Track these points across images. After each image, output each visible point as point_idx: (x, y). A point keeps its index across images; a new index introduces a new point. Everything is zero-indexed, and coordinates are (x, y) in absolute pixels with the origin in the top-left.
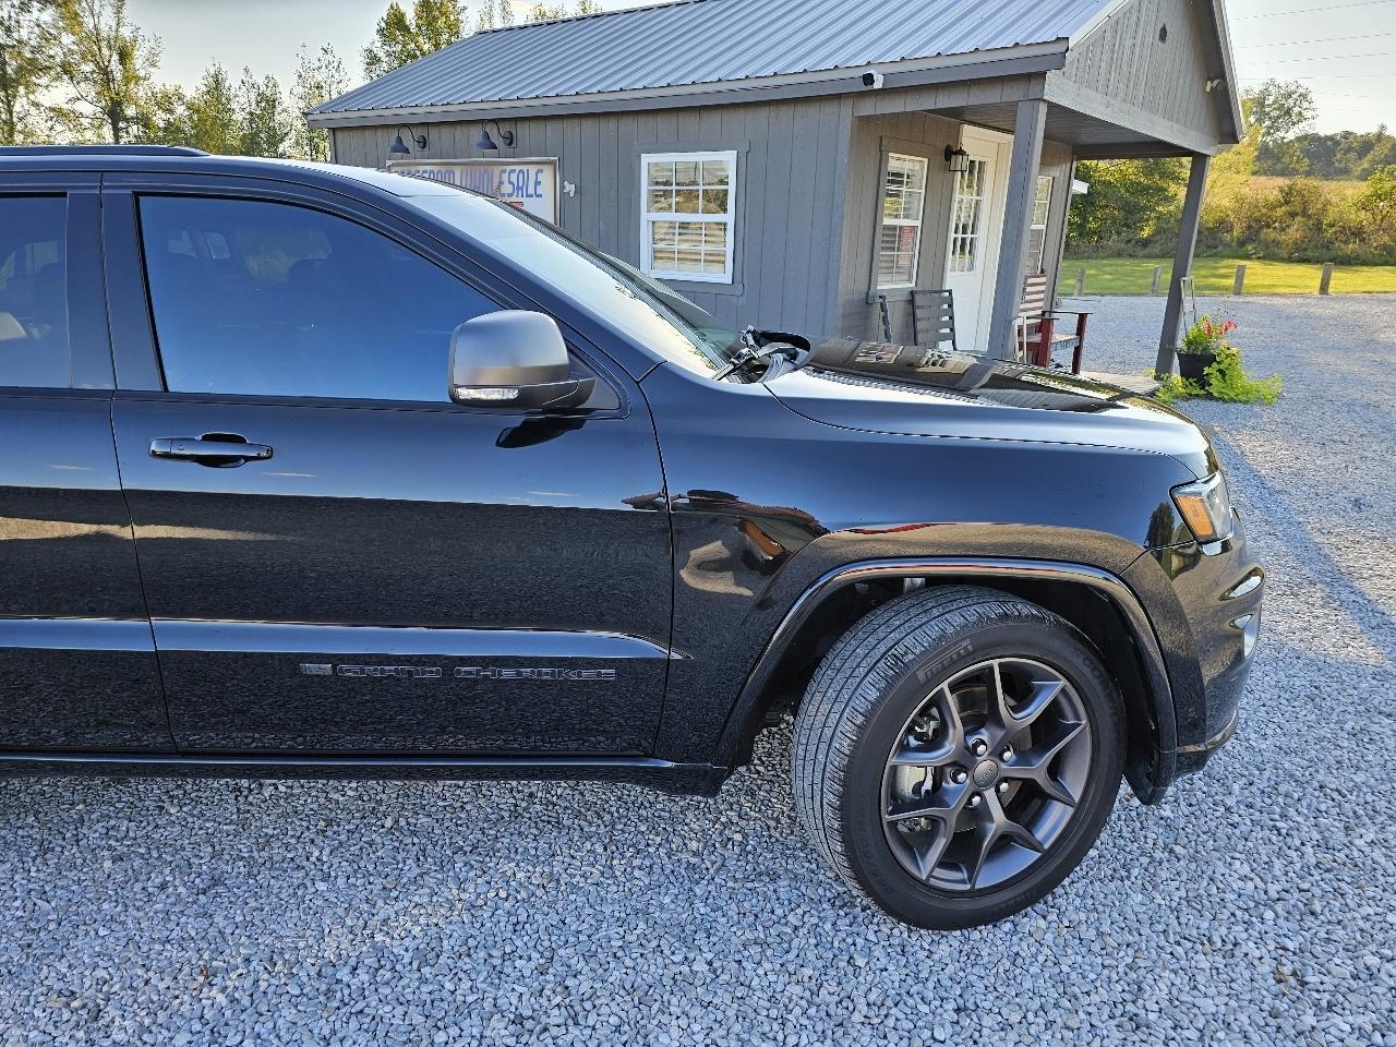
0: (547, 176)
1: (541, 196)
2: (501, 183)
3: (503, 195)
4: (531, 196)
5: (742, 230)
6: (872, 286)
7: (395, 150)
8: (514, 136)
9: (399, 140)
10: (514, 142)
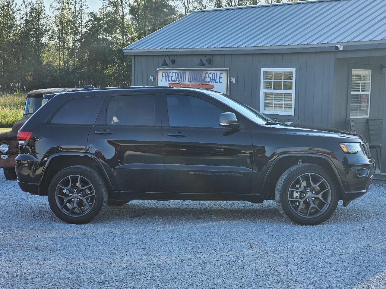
0: (224, 76)
1: (221, 83)
2: (205, 77)
3: (206, 82)
4: (217, 82)
5: (298, 96)
6: (348, 116)
7: (163, 65)
8: (212, 60)
9: (165, 61)
10: (212, 63)
